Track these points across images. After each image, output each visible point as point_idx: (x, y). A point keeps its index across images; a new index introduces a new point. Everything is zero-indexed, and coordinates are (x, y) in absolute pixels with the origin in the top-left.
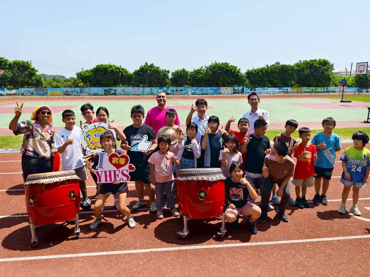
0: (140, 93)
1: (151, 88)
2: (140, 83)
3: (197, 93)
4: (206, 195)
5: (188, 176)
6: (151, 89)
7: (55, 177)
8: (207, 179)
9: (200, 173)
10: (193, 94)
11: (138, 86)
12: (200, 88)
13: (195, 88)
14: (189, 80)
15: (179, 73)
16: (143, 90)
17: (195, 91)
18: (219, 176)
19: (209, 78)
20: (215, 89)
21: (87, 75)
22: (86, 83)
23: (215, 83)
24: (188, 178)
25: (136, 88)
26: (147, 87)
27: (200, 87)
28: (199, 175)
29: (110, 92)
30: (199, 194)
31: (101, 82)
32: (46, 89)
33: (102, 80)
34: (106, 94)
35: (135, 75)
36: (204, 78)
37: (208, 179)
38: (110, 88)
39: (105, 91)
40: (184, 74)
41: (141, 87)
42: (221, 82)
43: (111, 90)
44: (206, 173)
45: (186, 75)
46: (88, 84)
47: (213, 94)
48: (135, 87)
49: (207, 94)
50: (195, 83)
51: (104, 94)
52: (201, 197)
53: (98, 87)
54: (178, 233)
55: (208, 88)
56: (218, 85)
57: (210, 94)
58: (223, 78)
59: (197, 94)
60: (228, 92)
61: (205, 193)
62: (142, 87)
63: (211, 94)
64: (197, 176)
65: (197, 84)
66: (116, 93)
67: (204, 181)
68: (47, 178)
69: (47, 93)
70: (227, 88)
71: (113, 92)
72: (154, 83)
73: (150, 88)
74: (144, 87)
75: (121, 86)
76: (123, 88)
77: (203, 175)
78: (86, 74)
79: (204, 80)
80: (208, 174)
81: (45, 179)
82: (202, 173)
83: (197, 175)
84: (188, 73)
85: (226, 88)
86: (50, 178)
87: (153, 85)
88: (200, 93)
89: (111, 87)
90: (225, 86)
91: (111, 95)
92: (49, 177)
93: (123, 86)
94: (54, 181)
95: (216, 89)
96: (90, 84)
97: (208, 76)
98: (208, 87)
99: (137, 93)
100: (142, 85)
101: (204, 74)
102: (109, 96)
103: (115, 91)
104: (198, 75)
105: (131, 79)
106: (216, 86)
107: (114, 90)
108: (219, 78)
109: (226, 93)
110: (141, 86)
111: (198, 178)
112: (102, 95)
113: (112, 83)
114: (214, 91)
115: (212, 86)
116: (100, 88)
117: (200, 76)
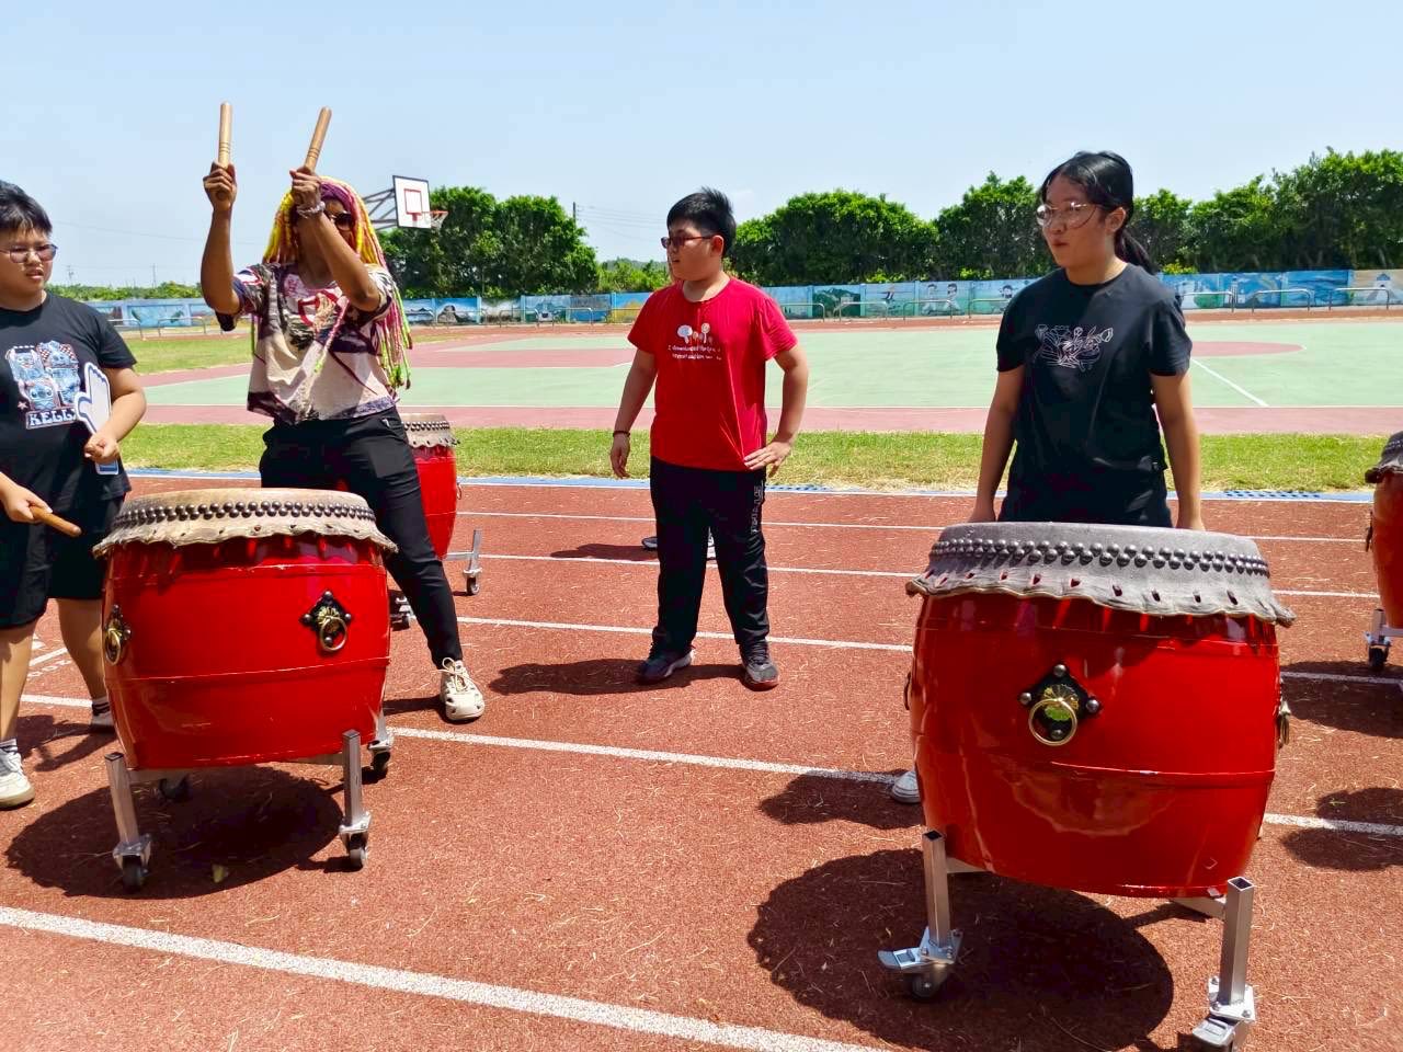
0: (957, 306)
1: (1008, 282)
2: (962, 264)
3: (1227, 300)
4: (1084, 713)
5: (973, 565)
6: (1009, 287)
7: (233, 515)
8: (1111, 595)
9: (1058, 548)
10: (1205, 307)
11: (951, 276)
12: (1244, 278)
13: (1217, 278)
14: (1190, 243)
15: (1142, 212)
16: (972, 290)
17: (1214, 289)
18: (1225, 586)
19: (1290, 230)
20: (1321, 281)
21: (752, 241)
22: (748, 270)
23: (1321, 253)
24: (971, 575)
25: (943, 285)
26: (989, 279)
27: (1242, 270)
28: (1049, 560)
29: (834, 304)
30: (1037, 697)
31: (802, 266)
32: (607, 296)
33: (809, 257)
34: (818, 314)
35: (941, 231)
36: (1265, 231)
37: (1119, 593)
38: (838, 287)
39: (816, 298)
40: (1164, 218)
41: (962, 279)
42: (1354, 244)
43: (840, 294)
44: (1110, 550)
45: (1174, 218)
46: (755, 273)
47: (1306, 303)
48: (938, 280)
49: (1277, 305)
50: (1219, 257)
51: (810, 313)
52: (1046, 724)
53: (792, 284)
54: (886, 958)
55: (1285, 277)
56: (1340, 262)
57: (1293, 303)
58: (1370, 226)
59: (1226, 306)
60: (1389, 294)
61: (1084, 700)
62: (969, 278)
63: (1300, 302)
64: (1034, 570)
65: (1230, 262)
66: (859, 306)
67: (1082, 606)
68: (194, 517)
69: (609, 312)
70: (1389, 272)
71: (847, 301)
72: (1024, 259)
73: (1001, 283)
74: (977, 279)
75: (879, 277)
76: (887, 286)
77: (1085, 561)
78: (750, 237)
79: (1267, 237)
80: (1123, 562)
81: (183, 518)
82: (1078, 551)
83: (1033, 560)
84: (1188, 212)
85: (1378, 272)
86: (207, 517)
87: (1017, 270)
88: (1242, 299)
89: (838, 283)
90: (1379, 265)
91: (836, 314)
92: (201, 510)
93: (887, 277)
94: (225, 535)
95: (1324, 278)
96: (762, 273)
97: (1288, 221)
98: (1283, 270)
99: (946, 307)
100: (971, 272)
101: (1265, 210)
102: (831, 320)
103: (857, 298)
104: (1236, 215)
105: (921, 247)
106: (1325, 266)
107: (852, 294)
108: (1345, 226)
109: (1382, 296)
110: (964, 273)
111: (1037, 580)
112: (804, 317)
113: (844, 267)
114: (1318, 289)
115: (1305, 267)
116: (796, 288)
117: (1245, 221)
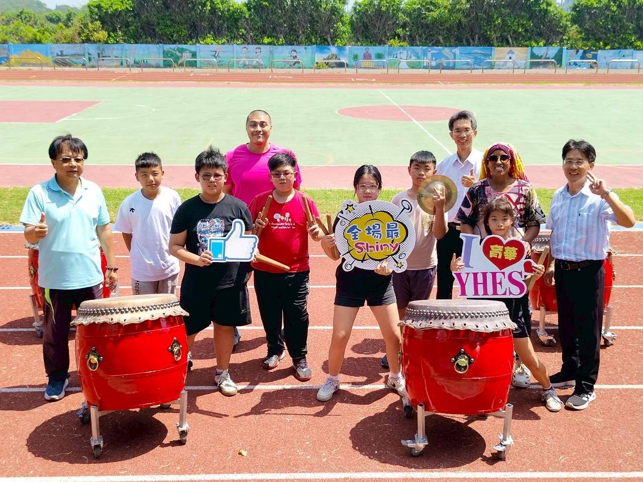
0: (262, 62)
1: (294, 47)
2: (263, 32)
3: (425, 64)
4: (470, 363)
5: (430, 319)
6: (295, 51)
7: (142, 311)
8: (476, 328)
9: (458, 313)
10: (413, 68)
11: (256, 42)
12: (435, 50)
13: (419, 49)
14: (404, 26)
15: (374, 5)
16: (271, 52)
17: (418, 58)
18: (502, 321)
19: (460, 21)
20: (477, 53)
21: (116, 10)
22: (114, 30)
23: (477, 36)
24: (431, 323)
25: (252, 47)
26: (282, 45)
27: (433, 45)
28: (456, 317)
29: (178, 58)
30: (456, 360)
31: (154, 30)
32: (6, 45)
33: (159, 24)
34: (167, 65)
35: (249, 9)
36: (446, 21)
37: (477, 327)
38: (180, 46)
39: (166, 54)
40: (388, 10)
41: (263, 44)
42: (495, 32)
43: (182, 51)
44: (473, 313)
45: (393, 10)
46: (120, 33)
47: (470, 67)
48: (248, 44)
49: (453, 68)
50: (420, 36)
51: (162, 64)
52: (459, 367)
53: (147, 42)
54: (403, 442)
55: (457, 50)
56: (487, 42)
57: (462, 67)
58: (503, 21)
59: (425, 68)
60: (514, 63)
61: (469, 359)
62: (269, 44)
63: (466, 67)
64: (453, 320)
65: (426, 39)
66: (196, 61)
67: (468, 332)
68: (127, 312)
69: (8, 58)
70: (514, 49)
71: (187, 57)
72: (303, 33)
73: (290, 48)
74: (274, 45)
75: (208, 40)
76: (215, 46)
77: (467, 317)
78: (115, 7)
79: (448, 25)
80: (477, 317)
81: (122, 313)
82: (464, 314)
83: (451, 318)
84: (402, 6)
85: (508, 49)
86: (132, 312)
87: (299, 40)
88: (434, 64)
89: (181, 43)
90: (508, 44)
91: (181, 65)
93: (214, 40)
94: (142, 320)
95: (479, 51)
96: (125, 34)
97: (460, 15)
98: (456, 46)
99: (254, 63)
100: (269, 40)
101: (445, 7)
102: (178, 70)
103: (194, 55)
104: (429, 10)
105: (237, 20)
106: (480, 44)
107: (190, 52)
108: (490, 20)
109: (510, 64)
110: (266, 40)
111: (454, 324)
112: (158, 66)
113: (185, 32)
114: (476, 58)
115: (469, 45)
116: (150, 46)
117: (435, 14)
